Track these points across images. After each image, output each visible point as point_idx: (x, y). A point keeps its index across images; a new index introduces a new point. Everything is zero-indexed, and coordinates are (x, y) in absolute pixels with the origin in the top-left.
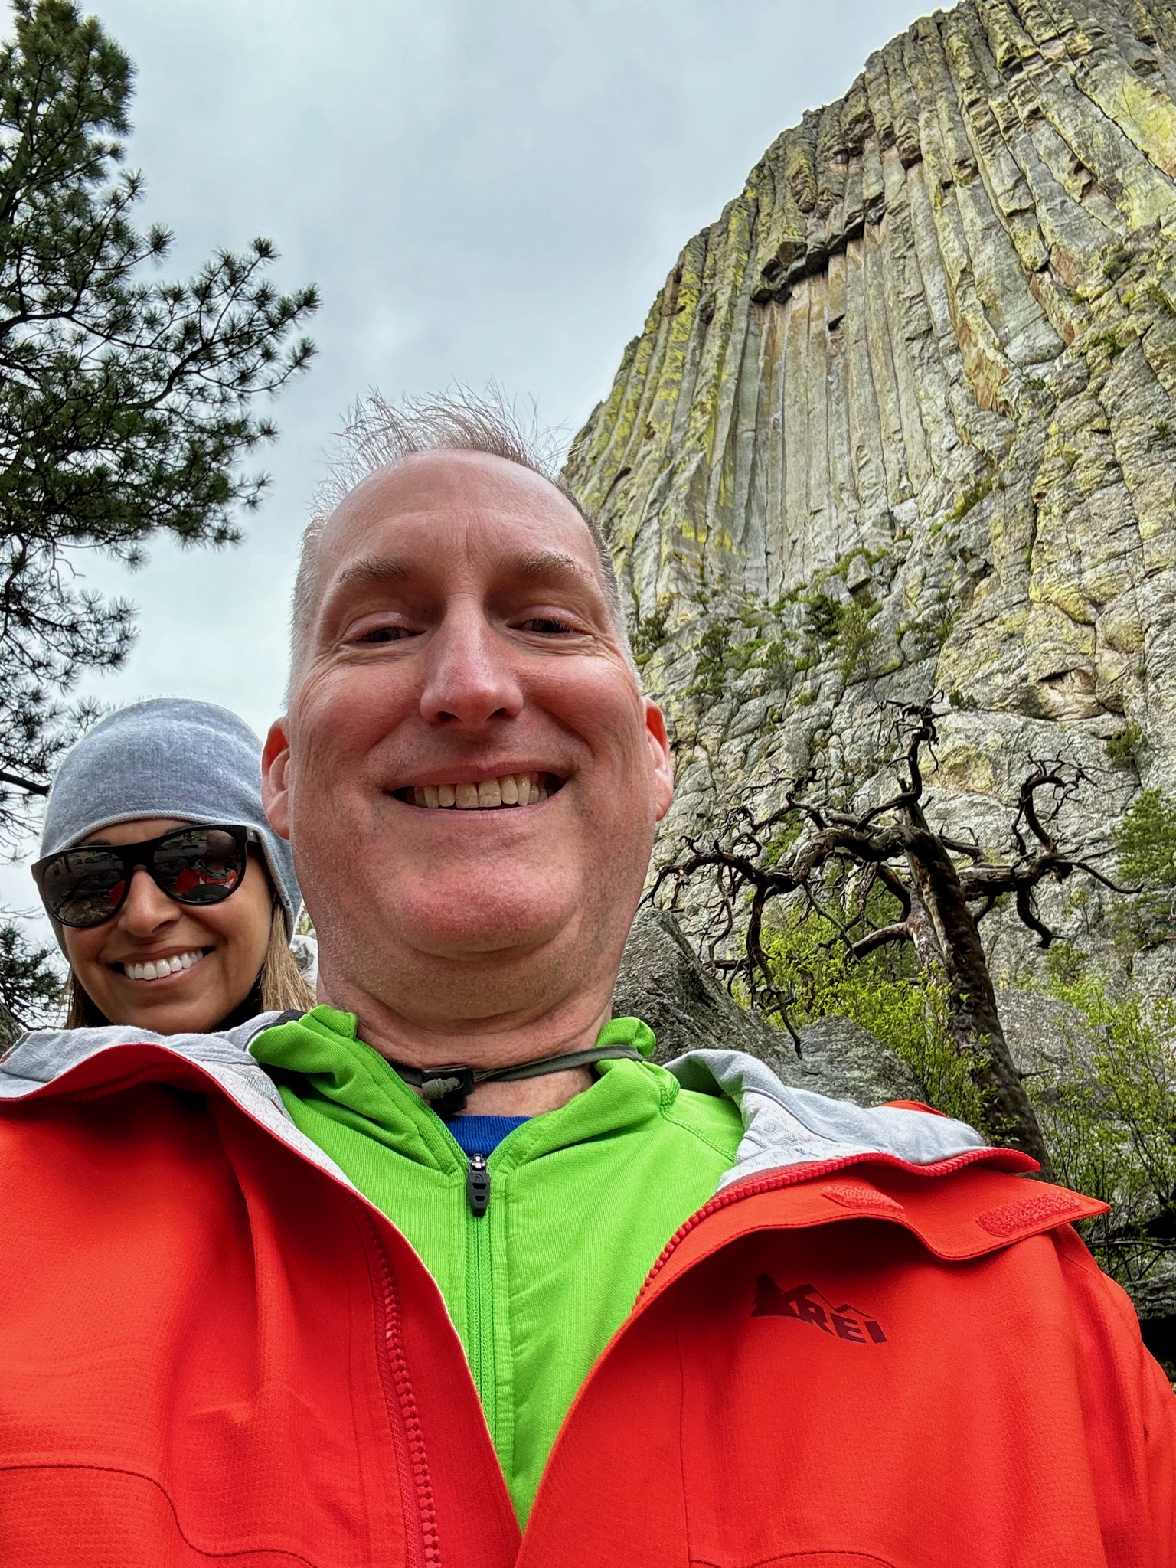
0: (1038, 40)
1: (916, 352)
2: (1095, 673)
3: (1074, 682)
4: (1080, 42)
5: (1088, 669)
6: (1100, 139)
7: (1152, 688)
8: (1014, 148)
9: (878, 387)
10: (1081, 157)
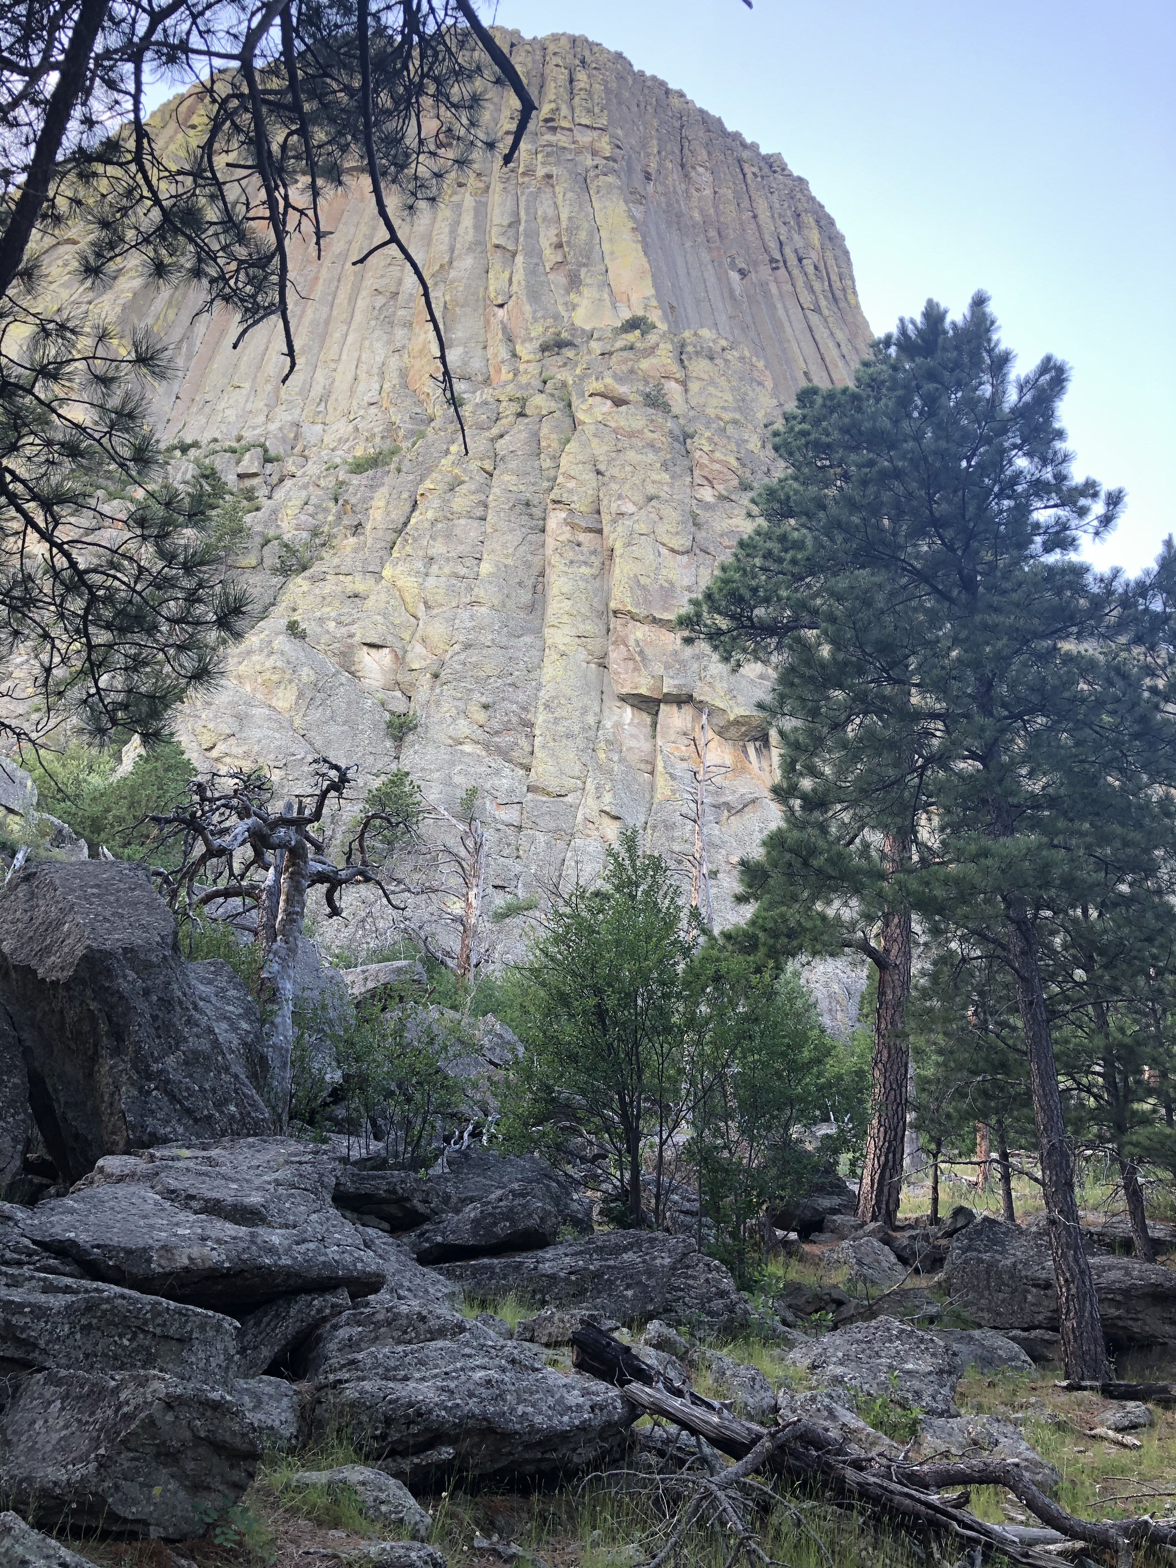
0: (577, 121)
1: (378, 305)
2: (404, 658)
3: (385, 657)
4: (604, 145)
5: (400, 653)
6: (583, 235)
7: (438, 691)
8: (523, 194)
9: (335, 313)
10: (564, 239)
